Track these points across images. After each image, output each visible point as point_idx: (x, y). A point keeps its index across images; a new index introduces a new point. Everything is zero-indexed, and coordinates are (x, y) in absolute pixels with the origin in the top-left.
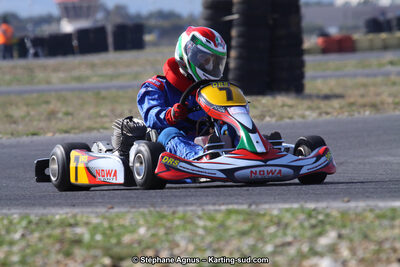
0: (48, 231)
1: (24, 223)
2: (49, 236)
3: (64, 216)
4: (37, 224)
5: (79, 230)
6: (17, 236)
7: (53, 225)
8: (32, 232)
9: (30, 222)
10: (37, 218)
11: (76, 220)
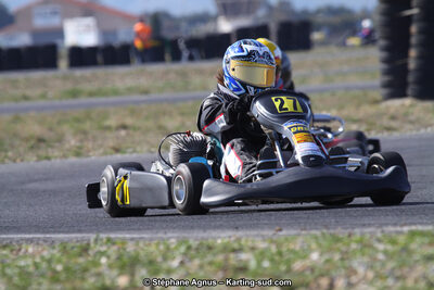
0: (209, 258)
1: (183, 249)
2: (211, 263)
3: (226, 240)
4: (197, 249)
5: (244, 256)
6: (175, 263)
7: (215, 251)
8: (191, 259)
9: (189, 248)
10: (197, 243)
11: (240, 244)
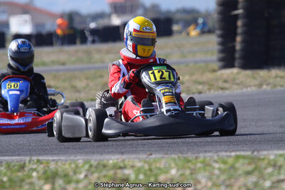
0: (104, 172)
1: (87, 167)
2: (105, 176)
3: (115, 161)
4: (96, 167)
5: (127, 172)
6: (82, 176)
7: (108, 168)
8: (92, 173)
9: (91, 166)
10: (96, 163)
11: (124, 164)
